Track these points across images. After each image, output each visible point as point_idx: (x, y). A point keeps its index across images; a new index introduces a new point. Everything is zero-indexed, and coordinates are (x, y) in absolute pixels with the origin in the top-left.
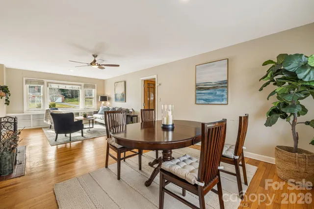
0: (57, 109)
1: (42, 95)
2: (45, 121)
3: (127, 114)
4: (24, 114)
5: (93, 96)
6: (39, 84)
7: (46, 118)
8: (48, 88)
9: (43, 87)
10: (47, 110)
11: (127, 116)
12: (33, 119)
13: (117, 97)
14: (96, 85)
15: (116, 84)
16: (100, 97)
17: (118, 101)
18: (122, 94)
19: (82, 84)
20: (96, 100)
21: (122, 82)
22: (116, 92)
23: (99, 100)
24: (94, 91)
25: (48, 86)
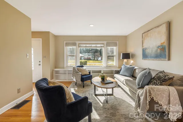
2: (72, 78)
5: (115, 54)
7: (73, 74)
8: (79, 49)
9: (76, 48)
10: (74, 68)
12: (68, 74)
13: (147, 53)
14: (118, 42)
15: (146, 34)
16: (122, 54)
17: (150, 59)
18: (159, 47)
19: (105, 42)
20: (117, 58)
21: (161, 25)
22: (145, 46)
23: (121, 58)
24: (115, 49)
25: (79, 46)
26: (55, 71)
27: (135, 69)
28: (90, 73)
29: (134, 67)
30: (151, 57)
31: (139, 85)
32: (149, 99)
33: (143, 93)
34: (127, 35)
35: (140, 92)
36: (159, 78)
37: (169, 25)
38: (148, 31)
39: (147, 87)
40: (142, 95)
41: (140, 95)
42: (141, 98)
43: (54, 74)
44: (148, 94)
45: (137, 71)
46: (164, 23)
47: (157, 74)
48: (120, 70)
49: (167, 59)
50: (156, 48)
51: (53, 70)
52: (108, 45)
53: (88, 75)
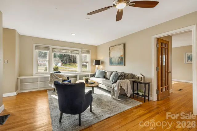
0: (60, 72)
1: (48, 59)
2: (49, 85)
3: (133, 80)
4: (34, 77)
5: (88, 60)
6: (46, 50)
7: (50, 81)
8: (53, 54)
9: (49, 53)
10: (52, 74)
11: (134, 82)
12: (40, 82)
13: (112, 61)
14: (90, 50)
15: (112, 48)
16: (94, 61)
17: (114, 65)
18: (119, 58)
19: (80, 50)
20: (90, 64)
21: (120, 44)
22: (111, 56)
23: (94, 64)
24: (88, 56)
25: (53, 51)
26: (20, 79)
27: (106, 72)
28: (68, 78)
29: (105, 71)
30: (115, 64)
31: (112, 81)
32: (120, 87)
33: (116, 85)
34: (97, 45)
35: (114, 85)
36: (122, 76)
37: (124, 45)
38: (114, 46)
39: (118, 81)
40: (115, 87)
41: (114, 87)
42: (115, 88)
43: (19, 84)
44: (119, 85)
45: (107, 74)
46: (122, 44)
47: (121, 74)
48: (95, 74)
49: (124, 65)
50: (118, 58)
51: (18, 78)
52: (82, 52)
53: (67, 80)
